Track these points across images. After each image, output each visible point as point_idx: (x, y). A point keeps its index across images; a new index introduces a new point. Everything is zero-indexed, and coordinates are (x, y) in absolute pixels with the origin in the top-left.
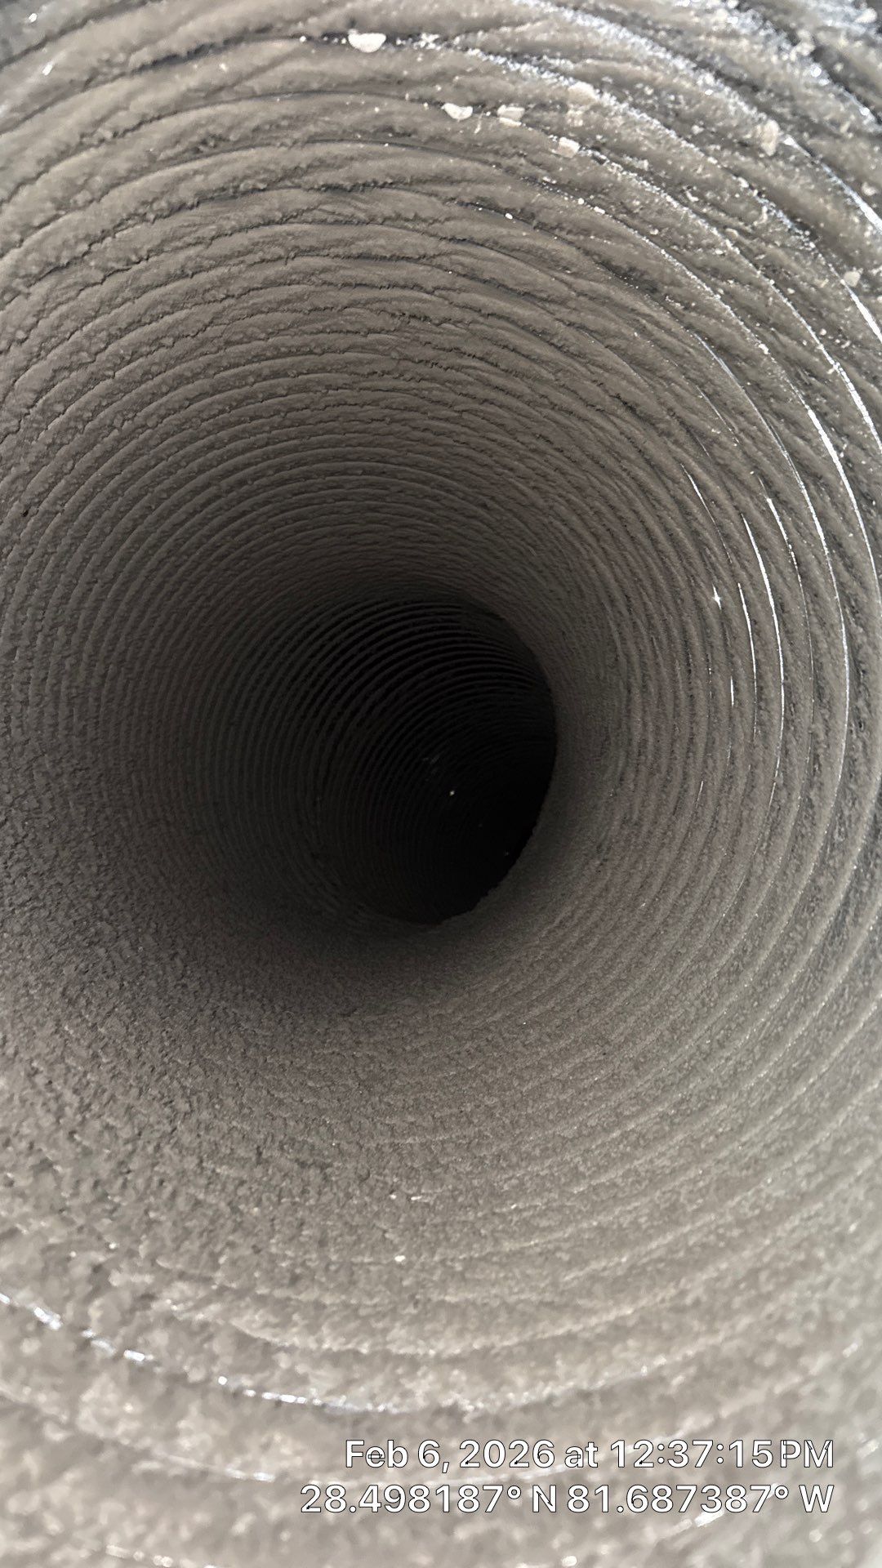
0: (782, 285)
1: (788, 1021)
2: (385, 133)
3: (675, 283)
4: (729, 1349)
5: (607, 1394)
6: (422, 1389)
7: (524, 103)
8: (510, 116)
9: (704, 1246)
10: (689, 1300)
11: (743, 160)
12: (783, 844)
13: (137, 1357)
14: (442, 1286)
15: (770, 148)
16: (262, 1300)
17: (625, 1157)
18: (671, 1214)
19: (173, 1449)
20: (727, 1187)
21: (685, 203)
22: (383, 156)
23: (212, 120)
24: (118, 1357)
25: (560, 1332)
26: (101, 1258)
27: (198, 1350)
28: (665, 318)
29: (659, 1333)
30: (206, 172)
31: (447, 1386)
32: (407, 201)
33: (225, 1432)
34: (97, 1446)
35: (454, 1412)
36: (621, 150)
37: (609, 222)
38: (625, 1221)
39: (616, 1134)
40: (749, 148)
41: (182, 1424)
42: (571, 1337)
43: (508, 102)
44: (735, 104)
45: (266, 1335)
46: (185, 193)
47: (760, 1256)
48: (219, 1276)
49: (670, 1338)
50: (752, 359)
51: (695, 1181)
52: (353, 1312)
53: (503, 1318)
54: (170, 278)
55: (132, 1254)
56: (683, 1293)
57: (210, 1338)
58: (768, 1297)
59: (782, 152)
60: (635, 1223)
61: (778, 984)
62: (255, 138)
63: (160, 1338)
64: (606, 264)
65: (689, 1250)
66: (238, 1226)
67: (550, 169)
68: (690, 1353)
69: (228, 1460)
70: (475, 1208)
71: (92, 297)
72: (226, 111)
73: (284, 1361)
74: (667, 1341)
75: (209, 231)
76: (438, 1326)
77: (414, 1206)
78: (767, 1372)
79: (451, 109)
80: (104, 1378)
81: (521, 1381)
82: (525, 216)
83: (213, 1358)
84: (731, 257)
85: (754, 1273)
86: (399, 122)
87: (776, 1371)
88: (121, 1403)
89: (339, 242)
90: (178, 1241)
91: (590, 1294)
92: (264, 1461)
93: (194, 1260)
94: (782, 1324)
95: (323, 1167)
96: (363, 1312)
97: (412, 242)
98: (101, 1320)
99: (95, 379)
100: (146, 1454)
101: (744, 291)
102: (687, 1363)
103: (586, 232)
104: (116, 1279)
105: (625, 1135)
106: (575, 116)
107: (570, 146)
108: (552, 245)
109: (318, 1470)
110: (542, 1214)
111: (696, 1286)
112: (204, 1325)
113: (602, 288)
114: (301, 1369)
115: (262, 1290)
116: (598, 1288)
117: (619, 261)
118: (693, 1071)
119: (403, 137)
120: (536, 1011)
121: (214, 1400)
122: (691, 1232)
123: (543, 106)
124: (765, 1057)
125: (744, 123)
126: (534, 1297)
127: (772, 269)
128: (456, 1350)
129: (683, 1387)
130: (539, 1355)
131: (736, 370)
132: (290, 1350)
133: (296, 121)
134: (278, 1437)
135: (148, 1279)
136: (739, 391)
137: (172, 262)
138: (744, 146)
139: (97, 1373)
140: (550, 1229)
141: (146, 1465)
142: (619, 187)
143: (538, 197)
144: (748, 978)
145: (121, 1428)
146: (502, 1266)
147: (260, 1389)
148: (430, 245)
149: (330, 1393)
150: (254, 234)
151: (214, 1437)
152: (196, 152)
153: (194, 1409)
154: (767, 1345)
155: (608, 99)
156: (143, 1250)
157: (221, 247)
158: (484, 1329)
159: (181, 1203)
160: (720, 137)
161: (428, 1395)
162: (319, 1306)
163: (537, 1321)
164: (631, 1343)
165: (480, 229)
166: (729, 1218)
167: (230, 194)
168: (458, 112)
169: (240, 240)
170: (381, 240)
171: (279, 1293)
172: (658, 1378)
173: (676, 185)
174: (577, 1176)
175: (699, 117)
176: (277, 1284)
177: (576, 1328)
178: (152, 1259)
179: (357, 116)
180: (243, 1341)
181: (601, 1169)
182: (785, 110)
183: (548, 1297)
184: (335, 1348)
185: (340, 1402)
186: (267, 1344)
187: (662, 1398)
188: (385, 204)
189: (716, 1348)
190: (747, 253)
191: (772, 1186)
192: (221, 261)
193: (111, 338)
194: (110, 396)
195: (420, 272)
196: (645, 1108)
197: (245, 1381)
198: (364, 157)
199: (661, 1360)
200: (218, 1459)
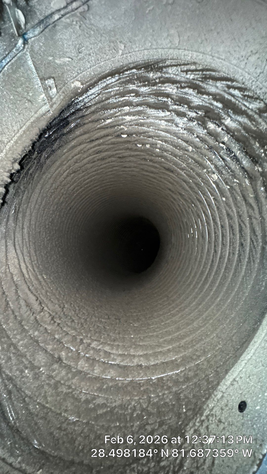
0: (194, 171)
1: (198, 294)
2: (127, 149)
3: (176, 171)
4: (188, 355)
5: (167, 363)
6: (136, 361)
7: (150, 144)
8: (148, 146)
9: (184, 335)
10: (181, 345)
11: (186, 152)
12: (197, 263)
13: (88, 355)
14: (139, 342)
15: (190, 150)
16: (109, 344)
17: (171, 318)
18: (178, 329)
19: (94, 372)
20: (188, 324)
21: (177, 158)
22: (127, 152)
23: (99, 149)
24: (85, 355)
25: (159, 351)
26: (82, 337)
27: (98, 354)
28: (174, 176)
29: (176, 351)
30: (99, 156)
31: (140, 361)
32: (132, 159)
33: (102, 369)
34: (81, 372)
35: (141, 366)
36: (166, 151)
37: (165, 161)
38: (171, 330)
39: (169, 314)
40: (187, 151)
41: (95, 368)
42: (161, 352)
43: (147, 144)
44: (184, 144)
45: (109, 351)
46: (96, 159)
47: (193, 337)
48: (102, 340)
49: (178, 352)
50: (189, 183)
51: (182, 323)
52: (124, 346)
53: (149, 348)
54: (93, 172)
55: (87, 336)
56: (180, 344)
57: (100, 352)
58: (195, 345)
59: (192, 151)
60: (172, 331)
61: (197, 287)
62: (107, 150)
63: (92, 352)
64: (165, 168)
65: (181, 336)
66: (105, 331)
67: (154, 154)
68: (181, 355)
69: (103, 374)
70: (145, 327)
71: (80, 175)
72: (102, 147)
73: (112, 356)
74: (177, 353)
75: (100, 164)
76: (138, 349)
77: (135, 327)
78: (194, 360)
79: (138, 145)
80: (82, 359)
81: (152, 360)
82: (151, 161)
83: (100, 356)
84: (184, 167)
85: (192, 341)
86: (130, 147)
87: (196, 360)
88: (85, 364)
89: (121, 165)
90: (95, 334)
91: (164, 344)
92: (108, 374)
93: (98, 337)
94: (197, 350)
95: (119, 319)
96: (126, 346)
97: (132, 164)
98: (82, 349)
99: (81, 188)
100: (89, 374)
101: (187, 172)
102: (181, 357)
103: (161, 163)
104: (84, 341)
105: (170, 314)
106: (159, 146)
107: (158, 150)
108: (156, 165)
109: (118, 376)
110: (156, 329)
111: (182, 342)
112: (99, 349)
113: (164, 171)
114: (115, 357)
115: (109, 342)
116: (166, 343)
117: (167, 168)
118: (182, 303)
119: (131, 149)
120: (156, 291)
121: (100, 364)
122: (182, 332)
123: (153, 144)
124: (194, 301)
125: (186, 147)
126: (155, 344)
127: (192, 169)
128: (141, 354)
129: (180, 362)
130: (155, 355)
131: (187, 185)
132: (113, 354)
133: (113, 148)
134: (111, 370)
135: (90, 341)
136: (187, 188)
137: (94, 169)
138: (186, 150)
139: (81, 359)
140: (158, 331)
141: (89, 376)
142: (166, 156)
143: (153, 158)
144: (192, 287)
145: (85, 369)
146: (149, 338)
147: (108, 361)
148: (135, 165)
149: (120, 362)
150: (107, 165)
151: (101, 370)
152: (97, 153)
153: (97, 365)
154: (194, 355)
155: (164, 143)
156: (89, 335)
157: (101, 167)
158: (146, 350)
159: (96, 327)
160: (182, 149)
161: (137, 362)
162: (118, 345)
163: (155, 349)
164: (171, 353)
165: (143, 162)
166: (188, 330)
167: (103, 159)
168: (139, 146)
169: (105, 165)
170: (127, 165)
171: (112, 343)
172: (176, 360)
173: (176, 156)
174: (162, 321)
175: (179, 146)
176: (111, 341)
177: (162, 350)
178: (90, 337)
179: (123, 147)
180: (106, 352)
181: (166, 320)
182: (193, 145)
183: (157, 344)
184: (121, 353)
185: (122, 363)
186: (110, 353)
187: (176, 364)
188: (128, 160)
189: (185, 355)
190: (187, 166)
191: (195, 324)
192: (102, 168)
193: (84, 181)
194: (84, 190)
195: (134, 169)
196: (174, 309)
197: (106, 360)
198: (124, 152)
199: (176, 357)
200: (101, 374)
